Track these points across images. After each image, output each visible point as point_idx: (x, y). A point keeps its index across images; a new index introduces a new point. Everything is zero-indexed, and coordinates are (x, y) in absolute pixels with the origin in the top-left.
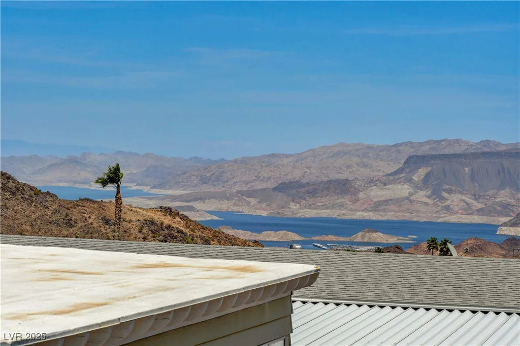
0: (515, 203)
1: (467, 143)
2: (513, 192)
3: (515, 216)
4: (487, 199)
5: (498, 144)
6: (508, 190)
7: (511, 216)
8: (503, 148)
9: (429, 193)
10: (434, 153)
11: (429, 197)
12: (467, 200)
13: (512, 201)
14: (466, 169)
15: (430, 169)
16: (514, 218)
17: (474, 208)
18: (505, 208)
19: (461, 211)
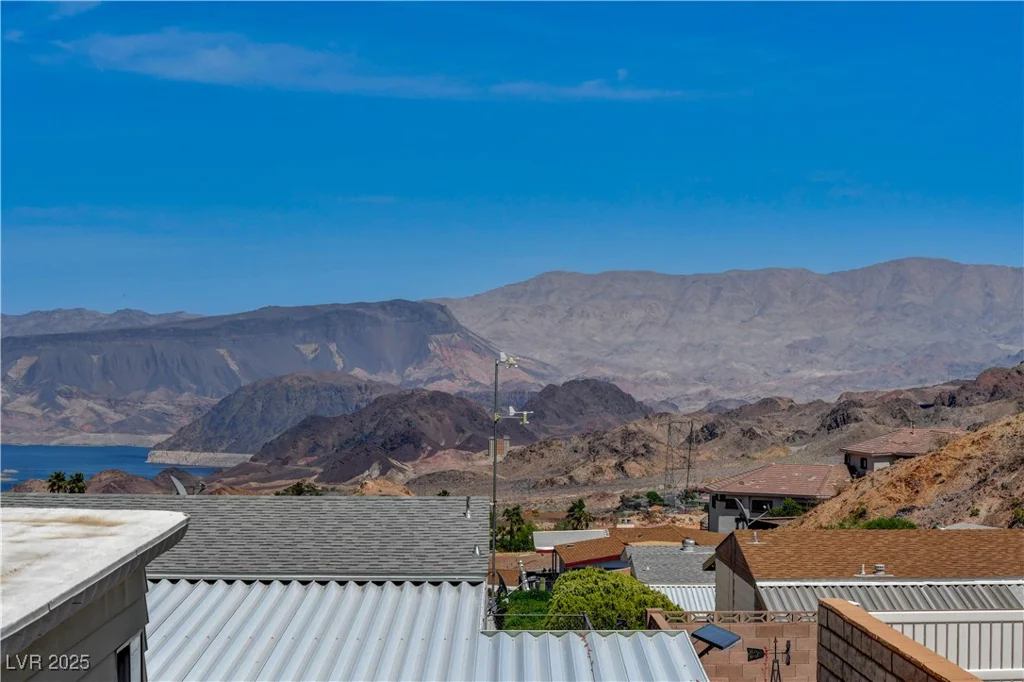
0: (174, 412)
1: (94, 314)
2: (171, 392)
3: (174, 431)
4: (128, 405)
5: (144, 315)
6: (162, 389)
7: (169, 433)
8: (153, 322)
9: (35, 398)
10: (41, 332)
11: (35, 405)
12: (98, 408)
13: (170, 408)
14: (95, 358)
15: (36, 358)
16: (175, 436)
17: (109, 421)
18: (159, 420)
19: (87, 427)
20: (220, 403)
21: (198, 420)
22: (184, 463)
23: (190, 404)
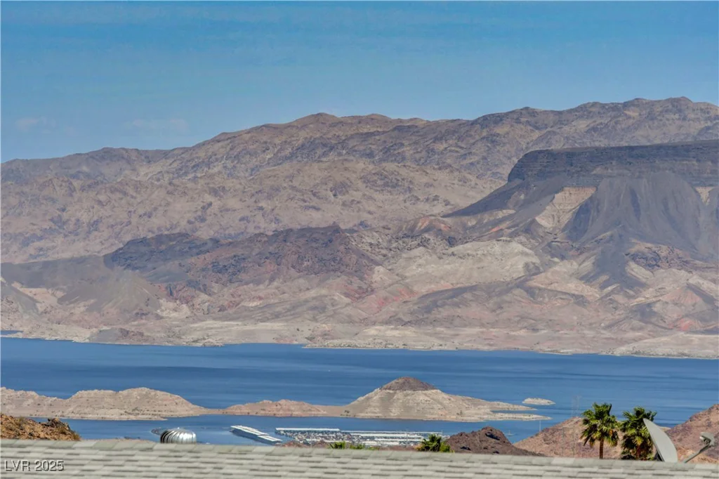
1: (705, 109)
9: (588, 265)
10: (601, 142)
11: (587, 279)
12: (706, 286)
14: (704, 192)
15: (590, 192)
19: (687, 322)
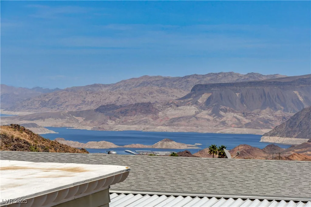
0: (273, 119)
1: (237, 75)
2: (272, 110)
3: (273, 128)
4: (253, 116)
5: (261, 76)
6: (268, 109)
7: (271, 129)
8: (264, 79)
9: (210, 112)
10: (213, 82)
11: (210, 115)
12: (238, 116)
13: (271, 117)
14: (238, 94)
15: (211, 94)
16: (273, 130)
17: (243, 123)
18: (266, 123)
19: (234, 125)
20: (294, 115)
21: (284, 123)
22: (277, 142)
23: (281, 116)
